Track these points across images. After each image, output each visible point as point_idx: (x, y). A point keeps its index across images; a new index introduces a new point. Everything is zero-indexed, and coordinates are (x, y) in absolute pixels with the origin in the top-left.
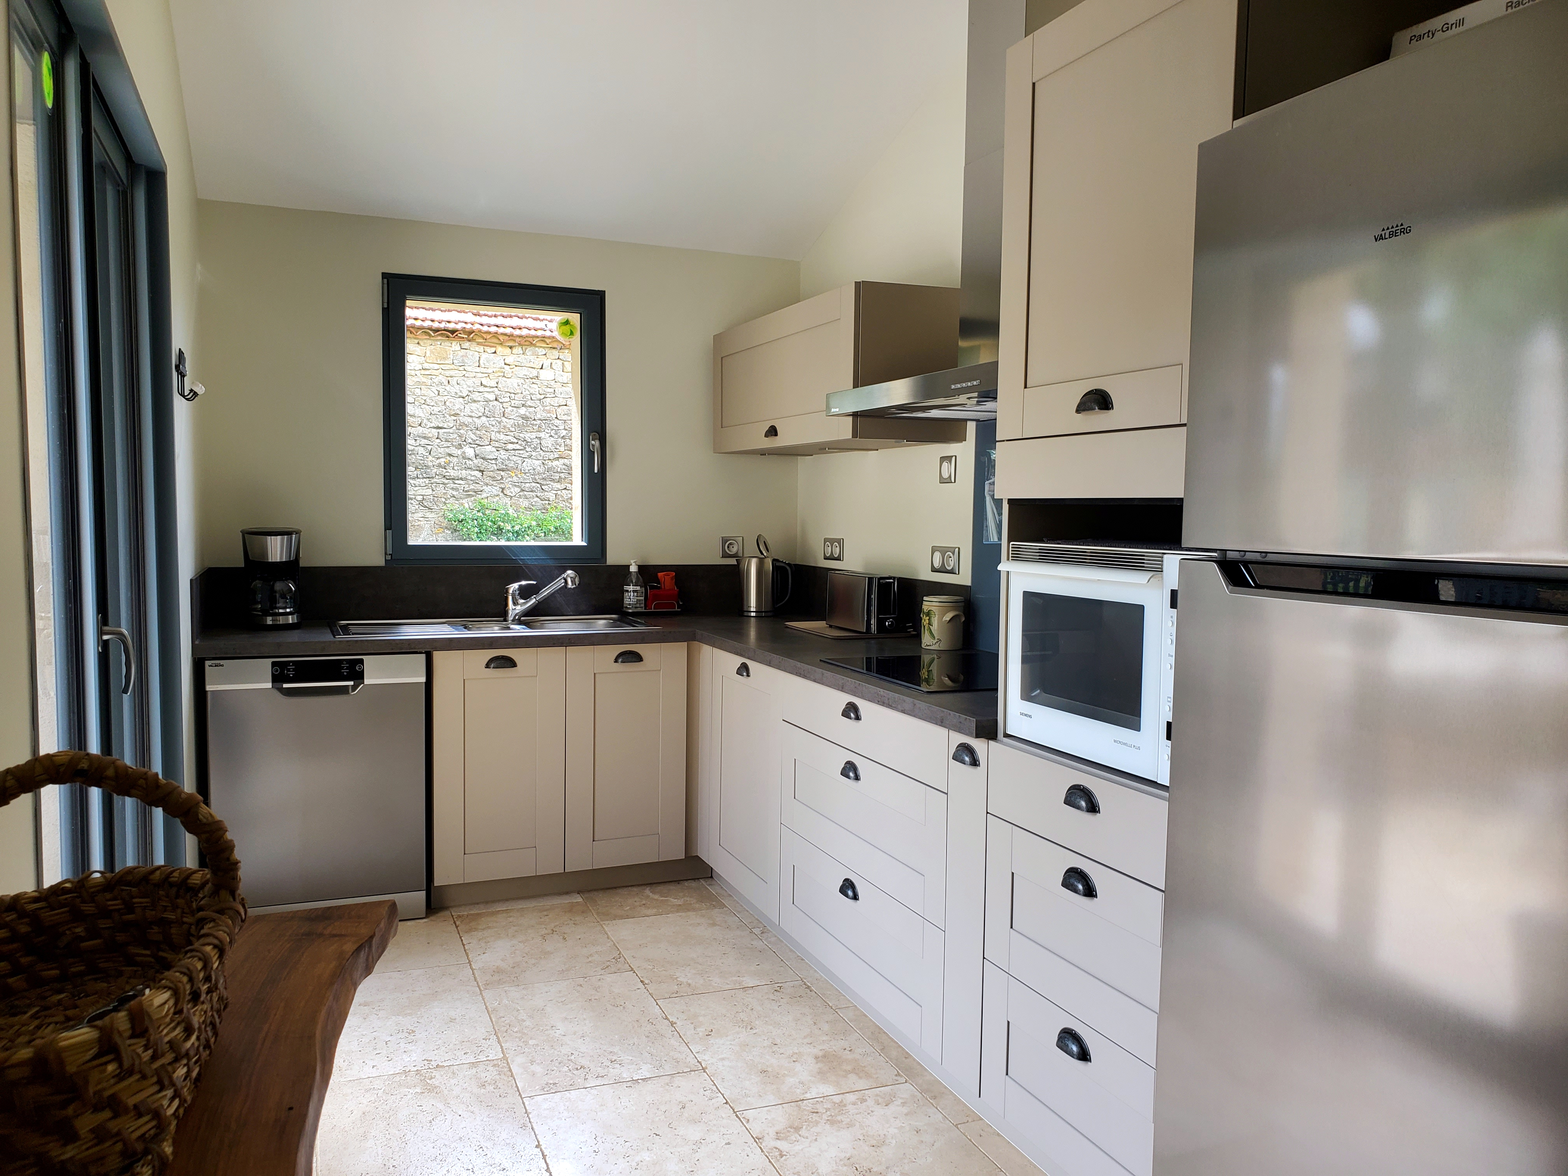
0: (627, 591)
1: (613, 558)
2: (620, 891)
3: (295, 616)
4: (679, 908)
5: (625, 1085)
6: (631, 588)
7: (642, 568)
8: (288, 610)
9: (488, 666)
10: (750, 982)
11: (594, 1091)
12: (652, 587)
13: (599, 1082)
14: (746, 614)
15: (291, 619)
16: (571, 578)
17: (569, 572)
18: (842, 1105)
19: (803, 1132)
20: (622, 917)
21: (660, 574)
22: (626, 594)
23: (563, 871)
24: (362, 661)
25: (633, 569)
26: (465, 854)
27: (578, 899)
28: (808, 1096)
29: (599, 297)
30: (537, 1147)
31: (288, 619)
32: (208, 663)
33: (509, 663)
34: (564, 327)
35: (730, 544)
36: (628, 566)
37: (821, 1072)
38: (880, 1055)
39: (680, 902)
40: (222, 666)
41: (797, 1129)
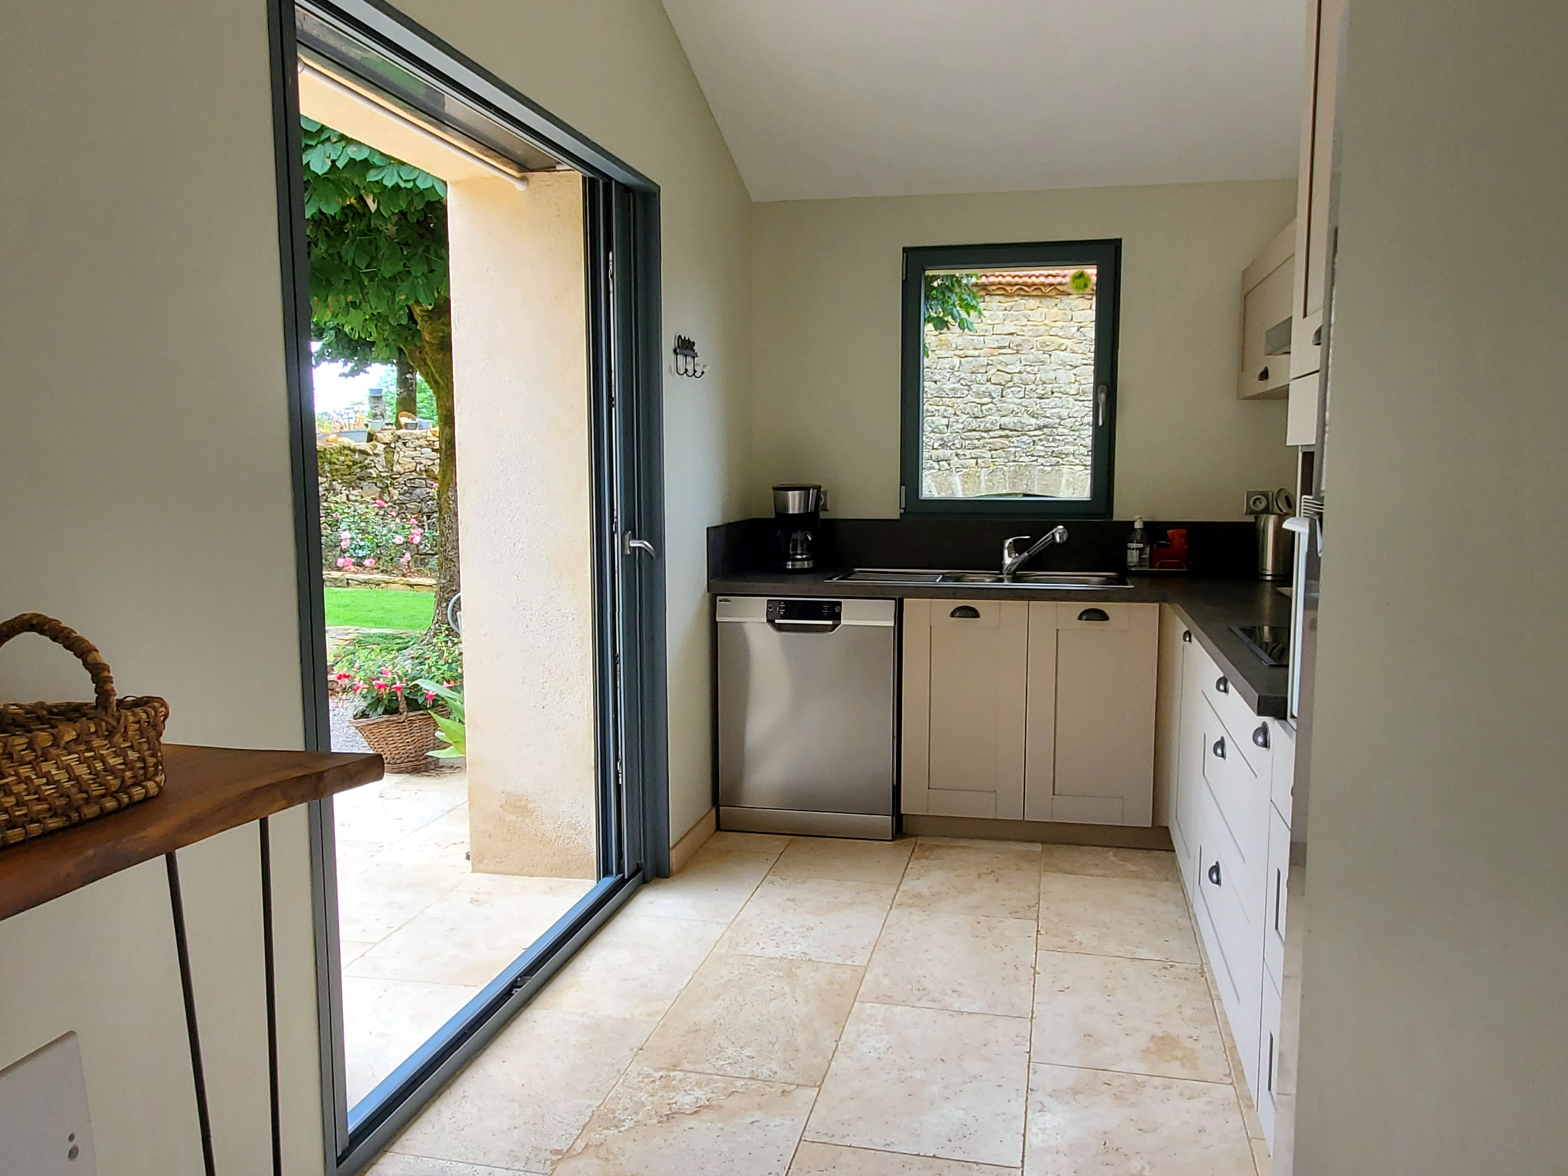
0: (1130, 549)
1: (1120, 514)
2: (1082, 848)
3: (811, 562)
4: (1131, 875)
5: (950, 1013)
6: (1134, 545)
7: (1146, 524)
8: (804, 556)
9: (953, 615)
10: (1143, 953)
11: (918, 1011)
12: (1159, 545)
13: (929, 1005)
14: (1260, 577)
15: (806, 565)
16: (1060, 533)
17: (1061, 527)
18: (1143, 1085)
19: (1080, 1097)
20: (1066, 872)
21: (1170, 532)
22: (1129, 551)
23: (1022, 818)
24: (840, 604)
25: (1138, 525)
26: (929, 788)
27: (1038, 847)
28: (1113, 1068)
29: (1117, 244)
30: (836, 1041)
31: (804, 564)
32: (719, 598)
33: (974, 613)
34: (1078, 280)
35: (1258, 499)
36: (1133, 523)
37: (1146, 1051)
38: (1225, 1052)
39: (1134, 868)
40: (729, 601)
41: (1077, 1093)
